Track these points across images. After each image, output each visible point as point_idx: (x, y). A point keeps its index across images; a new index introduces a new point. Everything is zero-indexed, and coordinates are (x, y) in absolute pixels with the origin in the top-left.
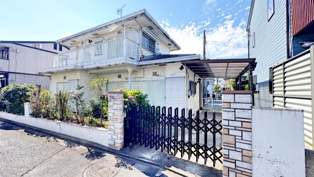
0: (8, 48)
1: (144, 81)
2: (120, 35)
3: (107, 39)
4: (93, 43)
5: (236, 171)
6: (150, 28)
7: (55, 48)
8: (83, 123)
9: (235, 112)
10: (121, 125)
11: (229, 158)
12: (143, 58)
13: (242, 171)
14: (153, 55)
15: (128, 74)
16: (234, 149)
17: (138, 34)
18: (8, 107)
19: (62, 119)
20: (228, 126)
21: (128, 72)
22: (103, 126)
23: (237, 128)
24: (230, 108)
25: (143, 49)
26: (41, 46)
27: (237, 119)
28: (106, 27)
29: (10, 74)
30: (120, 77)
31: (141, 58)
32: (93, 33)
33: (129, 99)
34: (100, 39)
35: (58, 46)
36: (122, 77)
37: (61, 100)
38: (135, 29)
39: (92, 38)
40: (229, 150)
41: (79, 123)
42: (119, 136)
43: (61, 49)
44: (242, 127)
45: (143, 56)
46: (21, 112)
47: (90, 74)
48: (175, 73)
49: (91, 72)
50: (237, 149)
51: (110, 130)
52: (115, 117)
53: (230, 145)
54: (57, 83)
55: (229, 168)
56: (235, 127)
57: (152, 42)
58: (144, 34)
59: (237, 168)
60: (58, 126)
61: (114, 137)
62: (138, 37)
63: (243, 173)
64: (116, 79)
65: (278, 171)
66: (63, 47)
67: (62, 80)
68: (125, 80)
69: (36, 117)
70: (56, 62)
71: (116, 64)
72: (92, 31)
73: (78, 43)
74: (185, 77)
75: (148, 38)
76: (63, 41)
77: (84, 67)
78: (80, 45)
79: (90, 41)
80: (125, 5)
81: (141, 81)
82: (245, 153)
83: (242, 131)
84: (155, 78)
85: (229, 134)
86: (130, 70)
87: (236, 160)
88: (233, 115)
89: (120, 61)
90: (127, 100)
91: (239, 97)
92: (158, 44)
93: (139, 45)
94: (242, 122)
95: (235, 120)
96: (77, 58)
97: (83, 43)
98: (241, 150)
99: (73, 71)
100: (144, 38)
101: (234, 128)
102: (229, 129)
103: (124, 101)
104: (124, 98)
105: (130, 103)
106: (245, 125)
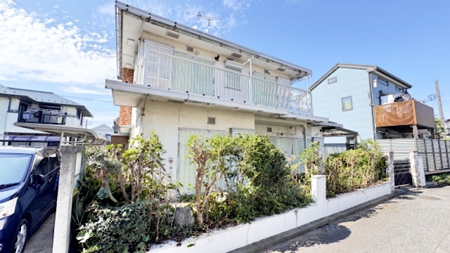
15: (279, 129)
36: (272, 130)
54: (180, 129)
68: (276, 136)
79: (218, 58)
86: (306, 127)
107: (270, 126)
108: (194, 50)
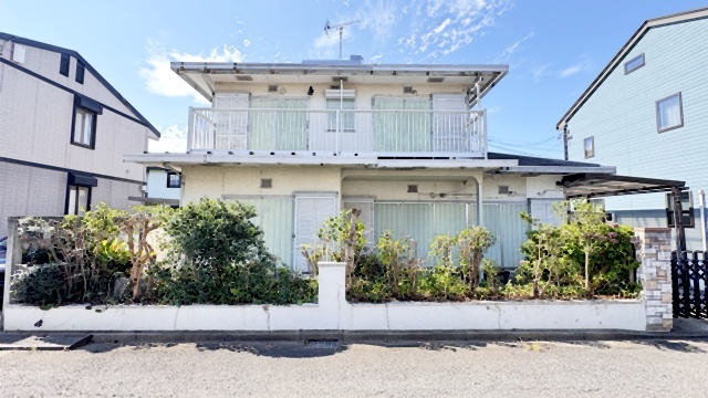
4: (317, 98)
7: (64, 73)
26: (20, 55)
30: (413, 189)
35: (75, 66)
36: (419, 189)
39: (316, 85)
48: (544, 192)
51: (652, 298)
61: (661, 310)
64: (404, 195)
78: (261, 92)
79: (311, 91)
84: (505, 197)
86: (480, 180)
107: (412, 183)
108: (279, 88)
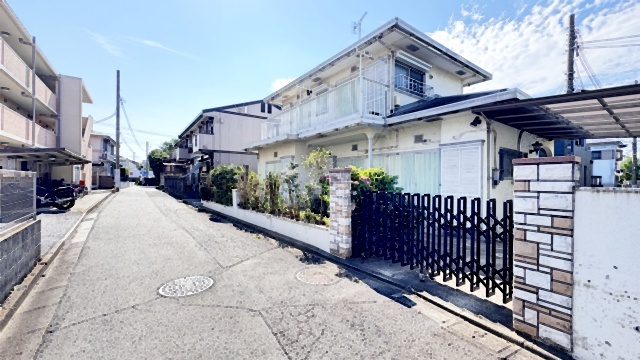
0: (212, 118)
1: (398, 154)
2: (355, 73)
3: (334, 84)
4: (313, 95)
5: (539, 308)
6: (412, 49)
7: (263, 111)
8: (297, 218)
9: (538, 198)
10: (347, 222)
11: (525, 284)
12: (397, 110)
13: (550, 310)
14: (419, 102)
15: (367, 143)
16: (535, 267)
17: (386, 66)
18: (215, 196)
19: (272, 212)
20: (525, 224)
21: (367, 139)
22: (324, 224)
23: (541, 229)
24: (529, 191)
25: (397, 94)
26: (246, 110)
27: (542, 212)
28: (332, 64)
29: (215, 154)
30: (355, 148)
31: (392, 111)
32: (313, 77)
33: (361, 182)
34: (324, 86)
35: (267, 106)
36: (359, 148)
37: (271, 186)
38: (379, 58)
39: (312, 87)
40: (525, 268)
41: (292, 218)
42: (345, 237)
43: (270, 112)
44: (552, 227)
45: (396, 106)
46: (229, 202)
47: (310, 146)
48: (461, 135)
49: (310, 143)
50: (541, 268)
51: (333, 228)
52: (339, 208)
53: (528, 260)
54: (267, 163)
55: (524, 301)
56: (539, 226)
57: (418, 75)
58: (399, 64)
59: (540, 303)
60: (268, 221)
61: (338, 239)
62: (386, 71)
63: (553, 313)
64: (350, 153)
65: (630, 316)
66: (273, 108)
67: (271, 157)
68: (363, 154)
69: (244, 208)
70: (263, 132)
71: (347, 127)
72: (310, 76)
73: (291, 98)
74: (483, 141)
75: (407, 70)
76: (273, 99)
77: (301, 136)
78: (295, 101)
79: (309, 93)
80: (366, 13)
81: (391, 154)
82: (557, 275)
83: (552, 234)
84: (420, 146)
85: (525, 240)
86: (370, 135)
87: (538, 288)
88: (533, 203)
89: (351, 120)
90: (356, 182)
91: (547, 169)
92: (431, 77)
93: (388, 86)
94: (552, 216)
95: (539, 214)
96: (291, 123)
97: (298, 97)
98: (548, 270)
99: (286, 143)
100: (399, 70)
101: (536, 229)
102: (525, 230)
103: (352, 185)
104: (352, 179)
105: (362, 188)
106: (558, 222)
107: (355, 143)
108: (300, 96)
